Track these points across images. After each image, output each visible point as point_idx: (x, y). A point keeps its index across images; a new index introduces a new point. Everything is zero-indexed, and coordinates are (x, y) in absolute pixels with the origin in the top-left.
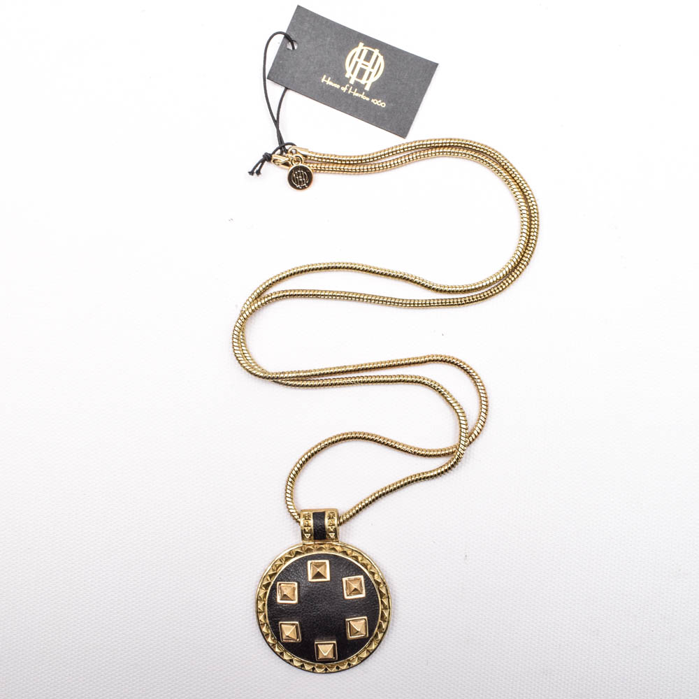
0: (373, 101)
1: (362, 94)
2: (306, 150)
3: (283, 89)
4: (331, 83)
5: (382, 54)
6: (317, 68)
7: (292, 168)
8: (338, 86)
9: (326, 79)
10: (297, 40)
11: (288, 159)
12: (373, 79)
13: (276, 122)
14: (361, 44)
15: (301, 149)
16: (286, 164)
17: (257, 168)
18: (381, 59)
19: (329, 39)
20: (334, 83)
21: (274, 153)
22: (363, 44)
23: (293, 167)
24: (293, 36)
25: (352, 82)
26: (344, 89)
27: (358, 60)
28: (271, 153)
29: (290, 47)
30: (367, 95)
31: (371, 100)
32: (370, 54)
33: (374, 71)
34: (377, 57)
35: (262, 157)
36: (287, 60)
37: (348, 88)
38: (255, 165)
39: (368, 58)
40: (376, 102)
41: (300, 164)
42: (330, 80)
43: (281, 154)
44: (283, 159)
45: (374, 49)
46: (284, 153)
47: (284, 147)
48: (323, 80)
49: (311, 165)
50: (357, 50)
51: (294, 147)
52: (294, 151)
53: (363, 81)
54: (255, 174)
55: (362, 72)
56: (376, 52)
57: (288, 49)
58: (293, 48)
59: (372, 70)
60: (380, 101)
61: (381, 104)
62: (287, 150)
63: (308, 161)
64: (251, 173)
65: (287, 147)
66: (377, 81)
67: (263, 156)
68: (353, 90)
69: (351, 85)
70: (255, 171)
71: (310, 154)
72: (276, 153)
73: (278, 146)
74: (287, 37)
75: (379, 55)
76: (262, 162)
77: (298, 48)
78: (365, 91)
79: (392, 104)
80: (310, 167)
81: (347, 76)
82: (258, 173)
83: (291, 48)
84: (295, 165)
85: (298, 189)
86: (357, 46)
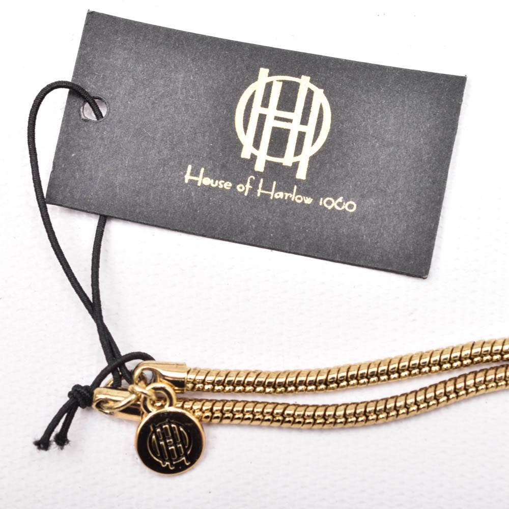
0: (323, 202)
1: (291, 191)
2: (179, 366)
3: (92, 222)
4: (208, 181)
5: (319, 86)
6: (166, 152)
7: (146, 418)
8: (228, 185)
9: (195, 173)
10: (104, 93)
11: (134, 397)
12: (310, 149)
13: (94, 307)
14: (264, 72)
15: (167, 365)
16: (132, 410)
17: (58, 429)
18: (320, 98)
19: (181, 76)
20: (215, 178)
21: (97, 383)
22: (267, 71)
23: (150, 415)
24: (91, 88)
25: (260, 167)
26: (244, 189)
27: (264, 111)
28: (89, 383)
29: (88, 113)
30: (305, 188)
31: (316, 201)
32: (289, 92)
33: (310, 129)
34: (310, 93)
35: (67, 399)
36: (88, 148)
37: (255, 184)
38: (49, 420)
39: (287, 103)
40: (332, 203)
41: (167, 409)
42: (205, 175)
43: (116, 386)
44: (123, 398)
45: (299, 76)
46: (124, 381)
47: (122, 365)
48: (188, 177)
49: (197, 406)
50: (257, 88)
51: (147, 364)
52: (148, 374)
53: (287, 160)
54: (54, 446)
55: (279, 140)
56: (305, 83)
57: (86, 120)
58: (99, 115)
59: (303, 128)
60: (340, 200)
61: (345, 206)
62: (131, 373)
63: (187, 395)
64: (43, 444)
65: (130, 365)
66: (320, 152)
67: (70, 394)
68: (267, 187)
69: (258, 175)
70: (52, 438)
71: (192, 376)
72: (103, 384)
73: (104, 364)
74: (77, 92)
75: (314, 88)
76: (68, 411)
77: (108, 113)
78: (298, 182)
79: (372, 201)
80: (194, 412)
81: (246, 154)
82: (62, 440)
83: (93, 117)
84: (154, 411)
85: (166, 471)
86: (255, 78)
